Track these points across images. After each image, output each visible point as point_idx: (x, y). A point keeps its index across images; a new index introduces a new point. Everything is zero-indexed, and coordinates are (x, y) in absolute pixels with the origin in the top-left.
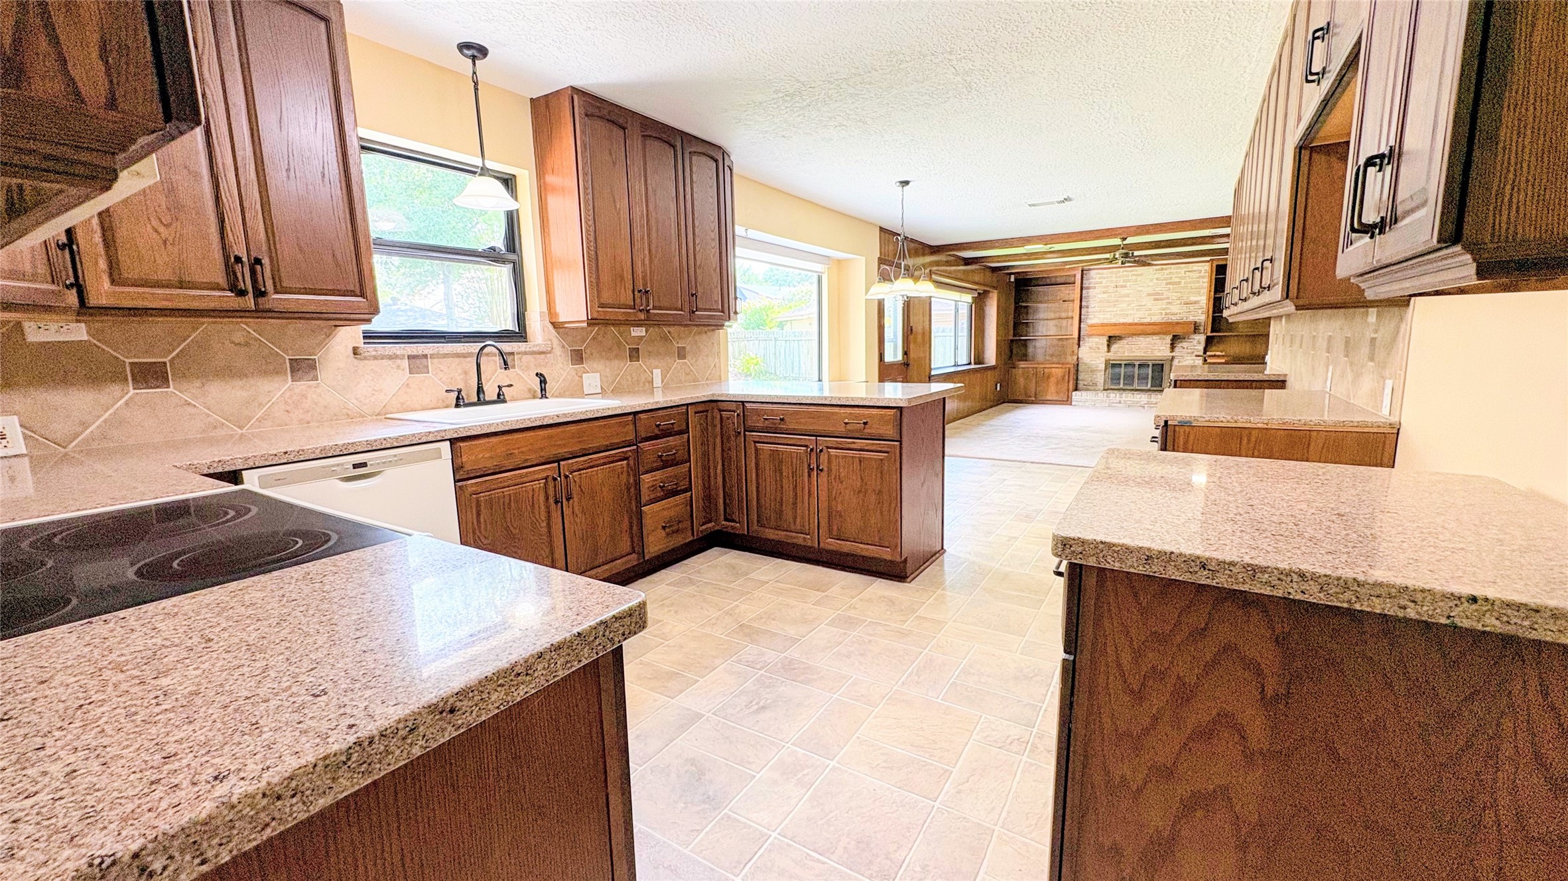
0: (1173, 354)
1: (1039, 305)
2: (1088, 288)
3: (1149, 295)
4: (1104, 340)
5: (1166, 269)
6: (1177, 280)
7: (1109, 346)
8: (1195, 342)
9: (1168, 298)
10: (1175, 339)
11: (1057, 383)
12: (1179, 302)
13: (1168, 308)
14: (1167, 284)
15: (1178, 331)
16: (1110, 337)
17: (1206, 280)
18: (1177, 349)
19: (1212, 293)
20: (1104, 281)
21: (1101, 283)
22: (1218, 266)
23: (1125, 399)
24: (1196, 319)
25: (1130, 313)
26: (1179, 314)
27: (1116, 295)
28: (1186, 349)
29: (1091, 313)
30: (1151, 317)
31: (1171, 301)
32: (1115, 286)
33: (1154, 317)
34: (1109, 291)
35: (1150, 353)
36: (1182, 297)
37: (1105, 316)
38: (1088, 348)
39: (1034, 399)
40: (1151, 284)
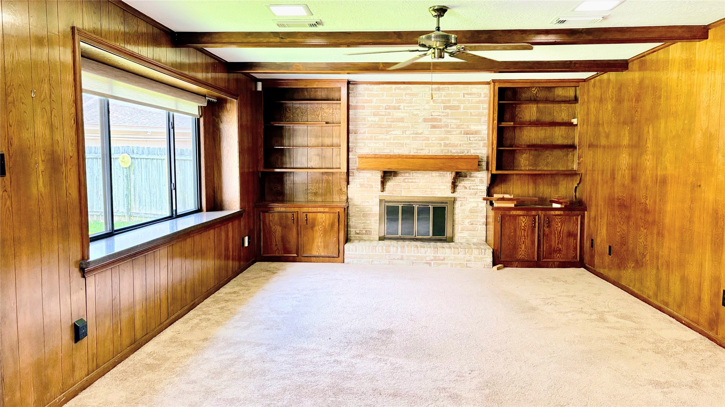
1: (297, 127)
2: (355, 108)
3: (425, 120)
4: (378, 176)
5: (443, 89)
6: (456, 103)
7: (383, 183)
8: (477, 180)
9: (447, 126)
10: (458, 176)
11: (325, 232)
12: (458, 131)
13: (448, 139)
14: (445, 108)
15: (462, 167)
16: (385, 172)
17: (486, 106)
18: (459, 189)
19: (496, 122)
20: (374, 100)
21: (371, 102)
22: (500, 89)
23: (408, 254)
24: (477, 153)
25: (405, 142)
26: (457, 145)
27: (388, 118)
28: (468, 188)
29: (361, 141)
30: (429, 148)
31: (449, 129)
32: (387, 107)
33: (432, 148)
34: (380, 113)
35: (429, 193)
36: (461, 125)
37: (378, 145)
38: (358, 186)
39: (295, 255)
40: (427, 107)
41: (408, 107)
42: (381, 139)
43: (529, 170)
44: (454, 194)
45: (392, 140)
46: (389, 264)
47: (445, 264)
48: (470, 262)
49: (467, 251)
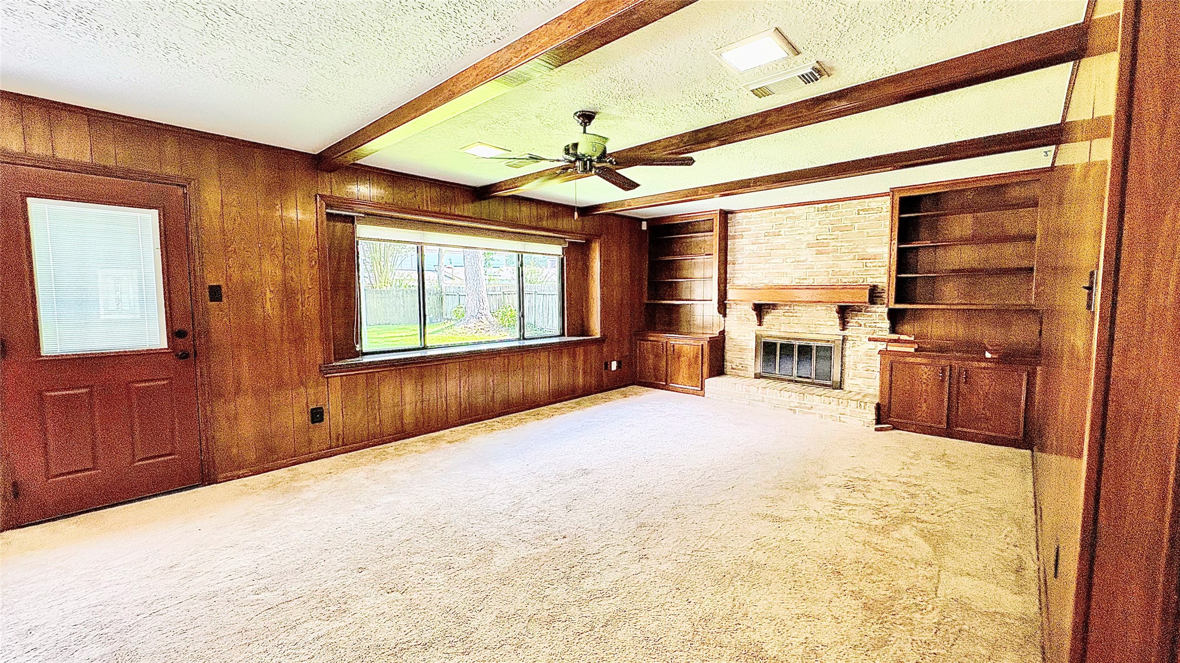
0: (846, 333)
2: (734, 237)
3: (809, 246)
4: (753, 310)
5: (831, 208)
6: (848, 223)
7: (759, 318)
8: (875, 318)
9: (836, 251)
10: (846, 311)
11: (690, 364)
12: (851, 256)
13: (837, 266)
14: (835, 229)
15: (847, 298)
16: (757, 305)
17: (889, 222)
18: (848, 327)
19: (895, 242)
20: (753, 227)
21: (749, 230)
22: (902, 200)
23: (769, 397)
24: (876, 282)
25: (785, 271)
26: (849, 272)
27: (768, 246)
28: (863, 325)
29: (739, 272)
30: (813, 277)
31: (839, 254)
32: (766, 234)
33: (818, 277)
34: (759, 241)
35: (814, 329)
36: (855, 248)
37: (755, 275)
38: (735, 319)
39: (664, 383)
40: (812, 230)
41: (789, 232)
42: (759, 269)
43: (958, 304)
44: (844, 332)
45: (771, 269)
46: (749, 405)
47: (812, 413)
48: (844, 416)
49: (840, 402)
